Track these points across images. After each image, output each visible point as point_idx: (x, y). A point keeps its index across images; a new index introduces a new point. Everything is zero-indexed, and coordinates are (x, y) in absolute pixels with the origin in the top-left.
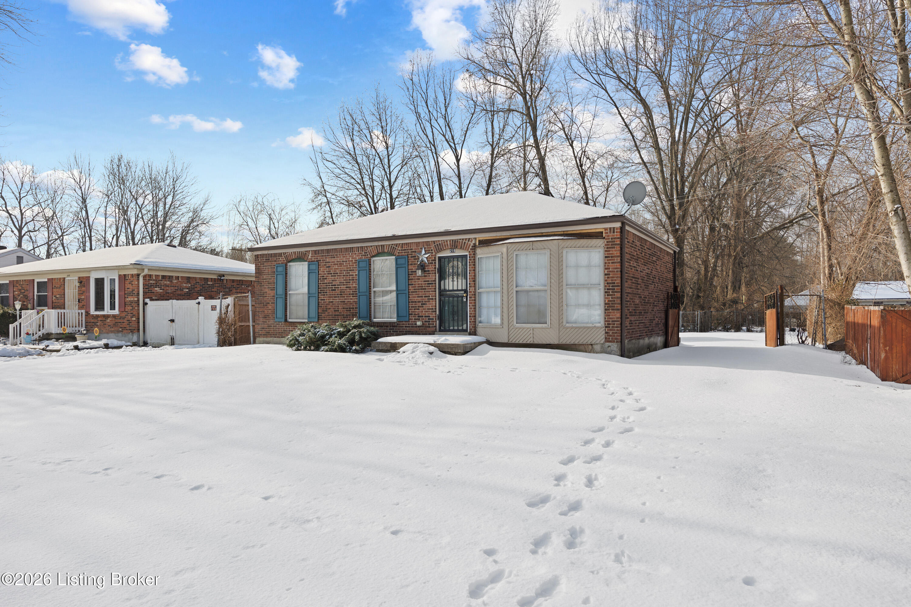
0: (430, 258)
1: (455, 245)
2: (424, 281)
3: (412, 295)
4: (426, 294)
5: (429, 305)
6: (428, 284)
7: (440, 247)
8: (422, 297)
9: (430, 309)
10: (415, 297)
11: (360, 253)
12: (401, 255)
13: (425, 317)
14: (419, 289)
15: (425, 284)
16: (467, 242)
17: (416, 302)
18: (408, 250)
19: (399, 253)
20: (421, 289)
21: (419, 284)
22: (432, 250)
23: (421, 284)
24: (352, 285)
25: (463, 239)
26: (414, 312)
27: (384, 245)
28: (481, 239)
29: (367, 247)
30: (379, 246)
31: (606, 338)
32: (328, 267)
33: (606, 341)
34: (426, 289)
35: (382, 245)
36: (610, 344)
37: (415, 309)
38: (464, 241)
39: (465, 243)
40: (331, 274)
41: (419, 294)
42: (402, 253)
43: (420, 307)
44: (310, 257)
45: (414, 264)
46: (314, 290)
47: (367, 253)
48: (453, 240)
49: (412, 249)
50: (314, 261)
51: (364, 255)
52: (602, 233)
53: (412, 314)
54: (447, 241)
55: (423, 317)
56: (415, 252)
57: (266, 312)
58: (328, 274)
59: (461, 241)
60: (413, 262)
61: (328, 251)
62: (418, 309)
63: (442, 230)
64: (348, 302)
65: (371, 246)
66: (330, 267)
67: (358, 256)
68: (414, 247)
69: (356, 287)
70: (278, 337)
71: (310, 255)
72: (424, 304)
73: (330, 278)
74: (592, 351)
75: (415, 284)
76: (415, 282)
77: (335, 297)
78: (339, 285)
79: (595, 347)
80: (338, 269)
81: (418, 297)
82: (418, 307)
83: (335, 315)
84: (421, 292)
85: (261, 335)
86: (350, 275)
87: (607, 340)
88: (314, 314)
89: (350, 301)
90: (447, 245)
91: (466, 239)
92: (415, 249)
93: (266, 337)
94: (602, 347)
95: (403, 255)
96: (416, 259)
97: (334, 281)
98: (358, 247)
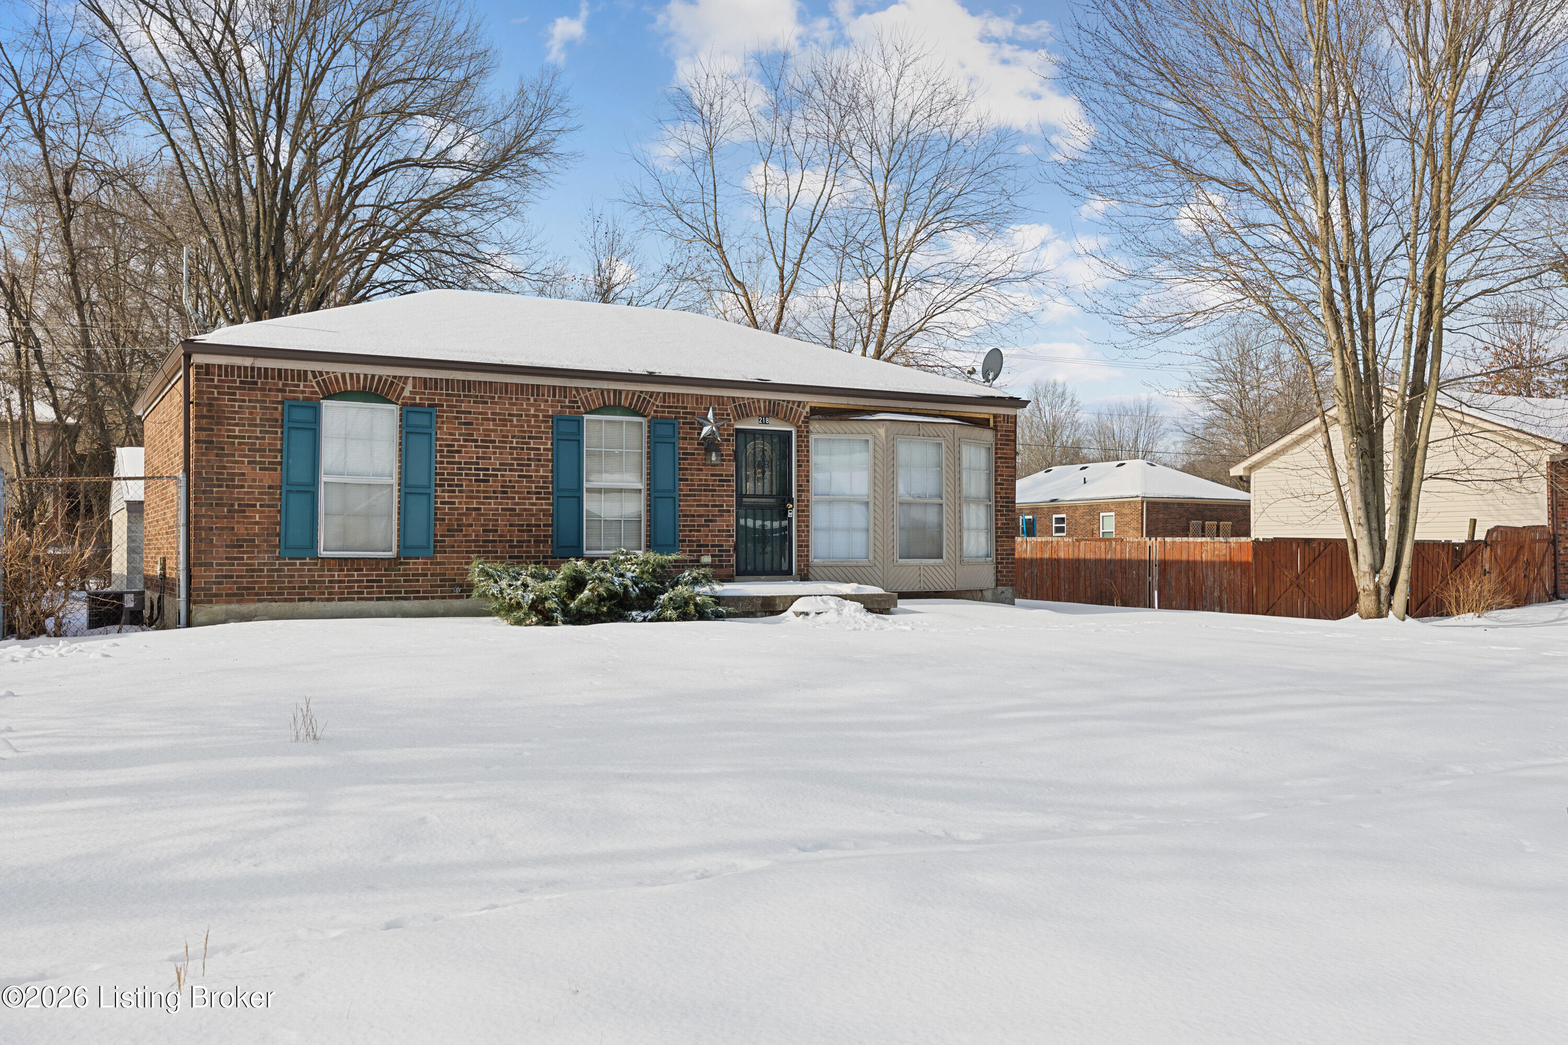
0: (725, 430)
1: (773, 410)
2: (712, 475)
3: (686, 500)
4: (715, 501)
5: (721, 524)
6: (720, 481)
7: (743, 411)
8: (707, 506)
9: (723, 531)
10: (693, 506)
11: (559, 401)
12: (662, 417)
13: (712, 546)
14: (700, 490)
15: (715, 480)
16: (795, 407)
17: (693, 516)
18: (676, 407)
19: (655, 411)
20: (705, 490)
21: (701, 480)
22: (728, 415)
23: (706, 480)
24: (537, 471)
25: (788, 402)
26: (690, 536)
27: (620, 392)
28: (814, 405)
29: (577, 389)
30: (608, 391)
31: (997, 580)
32: (465, 424)
33: (997, 585)
34: (715, 491)
35: (615, 391)
36: (1004, 588)
37: (690, 531)
38: (790, 405)
39: (792, 409)
40: (476, 441)
41: (700, 501)
42: (664, 412)
43: (703, 526)
44: (406, 393)
45: (691, 439)
46: (419, 477)
47: (576, 402)
48: (770, 401)
49: (686, 408)
50: (420, 405)
51: (569, 407)
52: (988, 420)
53: (684, 541)
54: (759, 400)
55: (707, 546)
56: (694, 414)
57: (240, 529)
58: (465, 440)
59: (785, 404)
60: (687, 433)
61: (466, 385)
62: (699, 531)
63: (751, 377)
64: (525, 510)
65: (589, 389)
66: (471, 424)
67: (552, 406)
68: (690, 405)
69: (547, 477)
70: (286, 600)
71: (409, 388)
72: (711, 521)
73: (471, 452)
74: (982, 599)
75: (692, 480)
76: (692, 475)
77: (485, 498)
78: (499, 470)
79: (985, 593)
80: (496, 431)
81: (698, 506)
82: (699, 526)
83: (484, 541)
84: (706, 496)
85: (216, 595)
86: (528, 449)
87: (998, 583)
88: (418, 536)
89: (531, 510)
90: (760, 408)
91: (794, 402)
92: (694, 408)
93: (239, 602)
94: (994, 594)
95: (666, 418)
96: (695, 429)
97: (483, 458)
98: (554, 387)
